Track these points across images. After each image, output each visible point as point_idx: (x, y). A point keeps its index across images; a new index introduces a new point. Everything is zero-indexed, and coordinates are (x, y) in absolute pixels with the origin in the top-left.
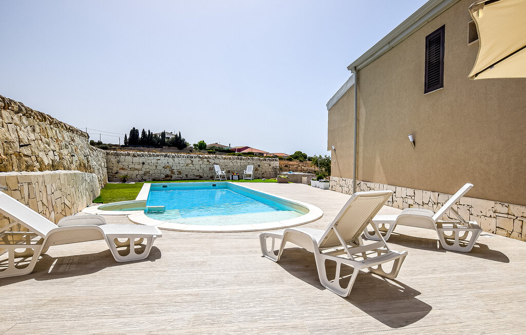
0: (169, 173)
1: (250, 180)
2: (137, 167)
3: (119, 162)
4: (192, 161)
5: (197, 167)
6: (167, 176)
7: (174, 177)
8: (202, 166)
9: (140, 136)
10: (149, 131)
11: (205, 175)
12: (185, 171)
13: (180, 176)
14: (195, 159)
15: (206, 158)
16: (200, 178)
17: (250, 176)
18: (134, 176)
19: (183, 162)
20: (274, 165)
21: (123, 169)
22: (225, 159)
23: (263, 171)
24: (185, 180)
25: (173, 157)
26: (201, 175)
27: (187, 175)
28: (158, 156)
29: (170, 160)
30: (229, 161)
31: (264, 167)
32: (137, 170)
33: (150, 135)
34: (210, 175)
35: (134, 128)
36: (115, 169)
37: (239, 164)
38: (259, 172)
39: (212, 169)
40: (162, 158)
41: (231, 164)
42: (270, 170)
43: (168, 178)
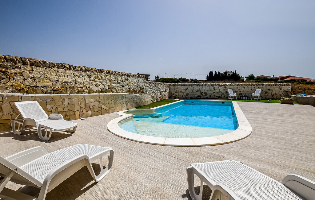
0: (199, 94)
1: (257, 100)
2: (183, 91)
3: (175, 89)
4: (214, 87)
5: (218, 91)
6: (198, 96)
7: (203, 97)
8: (221, 90)
9: (214, 75)
10: (218, 72)
11: (223, 96)
12: (209, 93)
13: (206, 96)
14: (217, 86)
15: (223, 85)
16: (219, 98)
17: (257, 97)
18: (181, 96)
19: (208, 88)
20: (286, 89)
21: (176, 92)
22: (238, 85)
23: (273, 93)
24: (209, 99)
25: (202, 85)
26: (220, 96)
27: (210, 96)
28: (194, 85)
29: (201, 87)
30: (241, 87)
31: (274, 91)
32: (183, 92)
33: (219, 73)
34: (226, 96)
35: (211, 71)
36: (173, 92)
37: (250, 89)
38: (269, 95)
39: (227, 92)
40: (196, 86)
41: (243, 89)
42: (281, 93)
43: (199, 97)
